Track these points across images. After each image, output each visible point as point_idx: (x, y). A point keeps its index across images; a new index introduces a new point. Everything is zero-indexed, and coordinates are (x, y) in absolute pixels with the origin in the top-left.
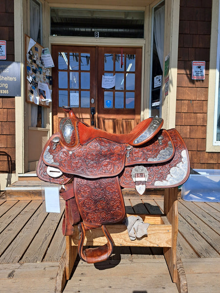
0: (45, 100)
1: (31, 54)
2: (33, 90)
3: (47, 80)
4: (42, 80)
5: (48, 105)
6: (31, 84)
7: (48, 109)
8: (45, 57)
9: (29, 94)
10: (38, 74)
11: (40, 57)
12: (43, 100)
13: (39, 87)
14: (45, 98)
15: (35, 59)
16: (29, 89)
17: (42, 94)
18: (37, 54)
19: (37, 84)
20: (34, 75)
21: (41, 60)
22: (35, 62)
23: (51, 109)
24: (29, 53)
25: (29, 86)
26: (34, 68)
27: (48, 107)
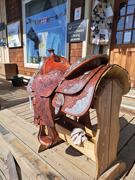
0: (104, 41)
1: (96, 11)
2: (95, 36)
3: (108, 27)
4: (104, 27)
5: (106, 44)
6: (93, 31)
7: (107, 46)
8: (108, 10)
9: (92, 38)
10: (100, 23)
11: (104, 11)
12: (102, 41)
13: (100, 33)
14: (104, 39)
15: (99, 14)
16: (92, 35)
17: (102, 37)
18: (101, 10)
19: (99, 30)
20: (97, 25)
21: (104, 13)
22: (98, 16)
23: (109, 47)
24: (94, 10)
25: (92, 33)
26: (98, 20)
27: (107, 45)
